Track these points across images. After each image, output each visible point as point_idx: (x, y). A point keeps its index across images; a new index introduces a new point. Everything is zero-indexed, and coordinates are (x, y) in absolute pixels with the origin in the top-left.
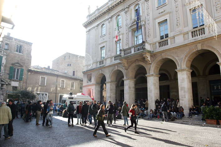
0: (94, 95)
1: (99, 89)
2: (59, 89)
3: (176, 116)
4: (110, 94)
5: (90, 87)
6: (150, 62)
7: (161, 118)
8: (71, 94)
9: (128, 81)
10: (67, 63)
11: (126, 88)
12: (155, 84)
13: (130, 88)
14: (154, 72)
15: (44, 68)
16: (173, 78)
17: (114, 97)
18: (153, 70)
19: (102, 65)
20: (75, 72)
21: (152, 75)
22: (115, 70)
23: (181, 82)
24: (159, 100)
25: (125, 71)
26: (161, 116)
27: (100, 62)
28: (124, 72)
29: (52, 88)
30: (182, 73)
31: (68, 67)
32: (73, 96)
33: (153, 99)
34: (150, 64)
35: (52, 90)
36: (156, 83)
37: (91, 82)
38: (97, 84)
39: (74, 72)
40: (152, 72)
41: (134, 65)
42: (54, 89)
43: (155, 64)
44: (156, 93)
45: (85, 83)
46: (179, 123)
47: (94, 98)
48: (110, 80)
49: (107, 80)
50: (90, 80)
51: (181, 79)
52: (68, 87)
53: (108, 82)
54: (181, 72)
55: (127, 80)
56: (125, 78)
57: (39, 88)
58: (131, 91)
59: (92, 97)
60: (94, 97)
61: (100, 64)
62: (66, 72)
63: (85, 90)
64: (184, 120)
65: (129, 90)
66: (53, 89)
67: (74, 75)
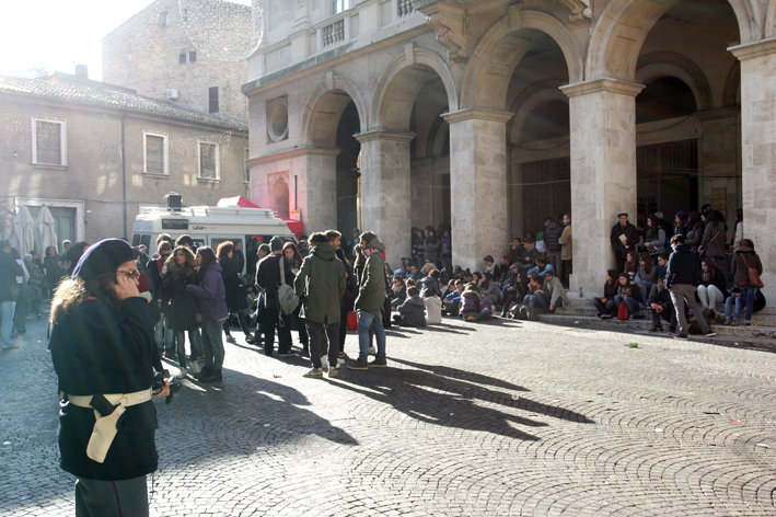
0: (303, 204)
1: (330, 173)
2: (137, 180)
3: (719, 304)
4: (383, 198)
5: (282, 166)
6: (588, 12)
7: (635, 318)
8: (175, 203)
9: (470, 123)
10: (179, 49)
11: (461, 163)
12: (610, 137)
13: (478, 160)
14: (607, 66)
15: (56, 75)
16: (717, 102)
17: (405, 214)
18: (601, 54)
19: (334, 46)
20: (220, 92)
21: (598, 85)
22: (402, 66)
23: (757, 119)
24: (633, 220)
25: (456, 68)
26: (637, 309)
27: (327, 28)
28: (449, 75)
29: (103, 178)
30: (765, 63)
31: (184, 67)
32: (186, 213)
33: (598, 217)
34: (589, 21)
35: (101, 188)
36: (620, 128)
37: (286, 138)
38: (319, 148)
39: (213, 93)
40: (595, 69)
41: (499, 33)
42: (113, 181)
43: (616, 18)
44: (617, 185)
45: (258, 146)
46: (731, 345)
47: (306, 220)
48: (376, 125)
49: (363, 126)
50: (281, 128)
51: (761, 97)
52: (186, 169)
53: (370, 137)
54: (761, 59)
55: (466, 118)
56: (453, 108)
57: (36, 178)
58: (483, 180)
59: (295, 217)
60: (305, 214)
61: (327, 41)
62: (175, 95)
63: (260, 181)
64: (762, 330)
65: (475, 175)
66: (107, 183)
67: (214, 106)
